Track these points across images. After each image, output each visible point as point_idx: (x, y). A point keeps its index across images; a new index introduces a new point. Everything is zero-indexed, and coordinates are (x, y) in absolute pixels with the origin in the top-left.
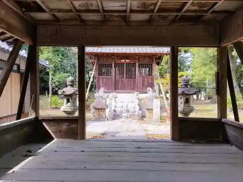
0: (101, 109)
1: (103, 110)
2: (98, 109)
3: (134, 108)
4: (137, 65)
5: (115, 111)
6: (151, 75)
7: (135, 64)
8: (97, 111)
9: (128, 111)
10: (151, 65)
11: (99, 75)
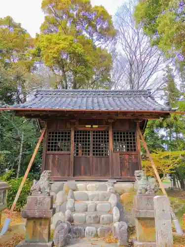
0: (40, 218)
1: (43, 222)
2: (34, 218)
3: (110, 212)
4: (111, 133)
5: (71, 220)
6: (135, 150)
7: (108, 132)
8: (31, 223)
9: (97, 220)
10: (134, 133)
11: (49, 150)
